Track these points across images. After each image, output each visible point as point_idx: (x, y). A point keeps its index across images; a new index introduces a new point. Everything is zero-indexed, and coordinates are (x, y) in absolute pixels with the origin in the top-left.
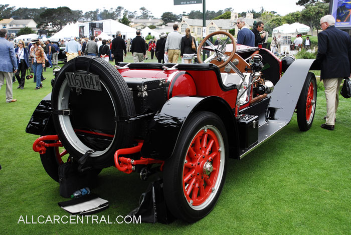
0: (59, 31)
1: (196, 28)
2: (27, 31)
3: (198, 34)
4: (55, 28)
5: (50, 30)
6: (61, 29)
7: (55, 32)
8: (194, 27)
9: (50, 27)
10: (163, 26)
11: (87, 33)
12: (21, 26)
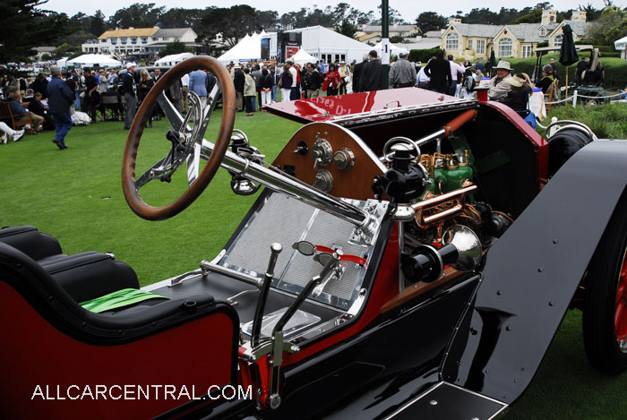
0: (232, 46)
1: (475, 41)
2: (177, 48)
3: (478, 52)
4: (227, 43)
5: (219, 46)
6: (236, 42)
7: (226, 49)
8: (470, 39)
9: (218, 40)
10: (419, 38)
11: (274, 51)
12: (171, 40)
